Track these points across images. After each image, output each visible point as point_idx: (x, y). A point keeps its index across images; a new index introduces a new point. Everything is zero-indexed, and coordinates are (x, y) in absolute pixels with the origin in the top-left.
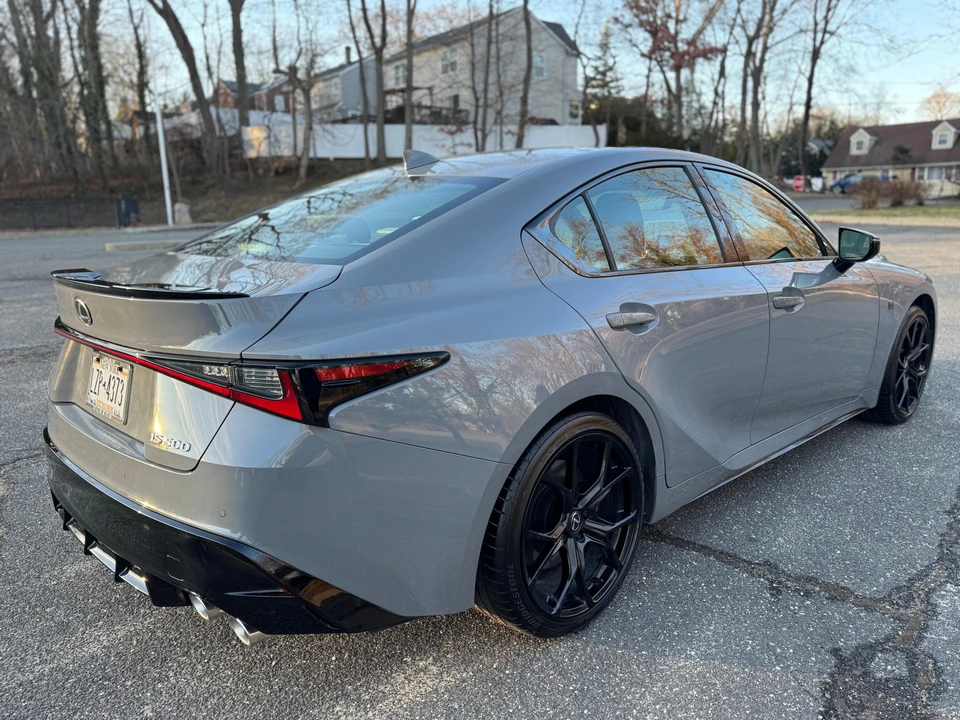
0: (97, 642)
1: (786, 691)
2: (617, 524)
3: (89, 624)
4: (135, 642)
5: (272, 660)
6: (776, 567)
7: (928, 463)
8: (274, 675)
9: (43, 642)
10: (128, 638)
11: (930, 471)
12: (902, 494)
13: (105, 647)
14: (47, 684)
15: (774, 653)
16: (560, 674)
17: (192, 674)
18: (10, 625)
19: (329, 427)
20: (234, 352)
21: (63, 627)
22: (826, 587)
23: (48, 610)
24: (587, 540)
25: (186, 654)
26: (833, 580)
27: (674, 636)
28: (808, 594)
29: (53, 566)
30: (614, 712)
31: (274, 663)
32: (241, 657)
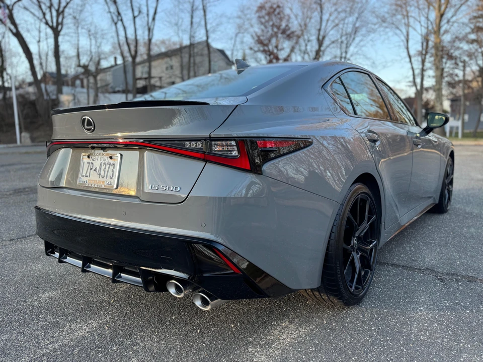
0: (82, 330)
1: (479, 320)
2: (371, 245)
3: (71, 321)
4: (106, 328)
5: (196, 330)
6: (434, 271)
7: (469, 227)
8: (202, 337)
9: (46, 333)
10: (101, 326)
11: (472, 230)
12: (468, 239)
13: (88, 332)
14: (61, 354)
15: (461, 305)
16: (362, 323)
17: (152, 341)
18: (19, 326)
19: (262, 175)
20: (205, 134)
21: (55, 325)
22: (463, 277)
23: (41, 316)
24: (360, 254)
25: (142, 331)
26: (464, 274)
27: (407, 302)
28: (457, 281)
29: (32, 295)
30: (403, 337)
31: (199, 331)
32: (177, 330)
